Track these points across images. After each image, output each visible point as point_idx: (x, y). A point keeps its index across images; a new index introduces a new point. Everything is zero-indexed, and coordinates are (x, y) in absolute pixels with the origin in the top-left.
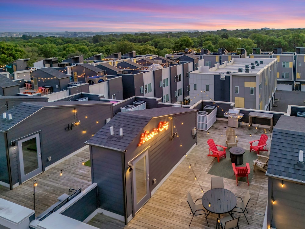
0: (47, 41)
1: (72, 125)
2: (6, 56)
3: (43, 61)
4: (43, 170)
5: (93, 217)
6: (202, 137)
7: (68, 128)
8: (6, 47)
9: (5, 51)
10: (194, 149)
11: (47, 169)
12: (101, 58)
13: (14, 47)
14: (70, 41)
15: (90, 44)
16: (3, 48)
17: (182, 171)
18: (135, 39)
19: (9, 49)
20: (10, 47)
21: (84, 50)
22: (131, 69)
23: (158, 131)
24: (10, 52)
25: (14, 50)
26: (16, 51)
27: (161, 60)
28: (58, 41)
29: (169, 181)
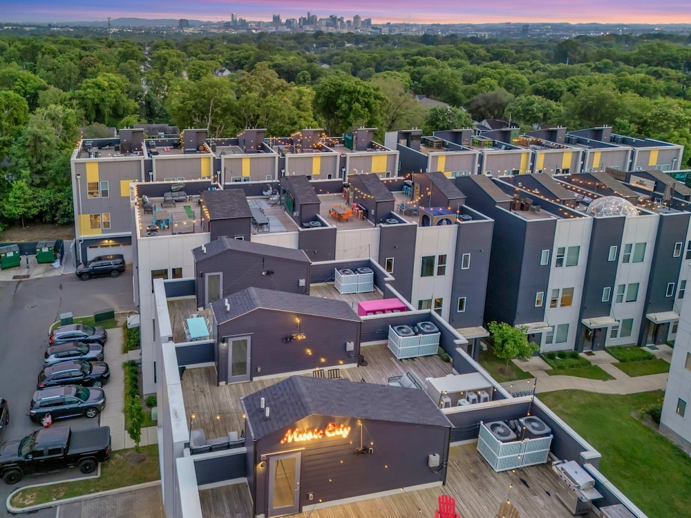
0: (458, 51)
1: (291, 338)
2: (360, 106)
3: (397, 132)
4: (251, 380)
5: (238, 482)
6: (472, 478)
7: (286, 339)
8: (363, 90)
9: (360, 98)
10: (428, 490)
11: (255, 379)
12: (511, 138)
13: (374, 90)
14: (504, 51)
15: (542, 66)
16: (359, 92)
17: (371, 512)
18: (676, 55)
19: (366, 93)
20: (367, 91)
21: (518, 83)
22: (542, 197)
23: (324, 434)
24: (366, 100)
25: (372, 97)
26: (376, 97)
27: (654, 182)
28: (479, 52)
29: (341, 511)
